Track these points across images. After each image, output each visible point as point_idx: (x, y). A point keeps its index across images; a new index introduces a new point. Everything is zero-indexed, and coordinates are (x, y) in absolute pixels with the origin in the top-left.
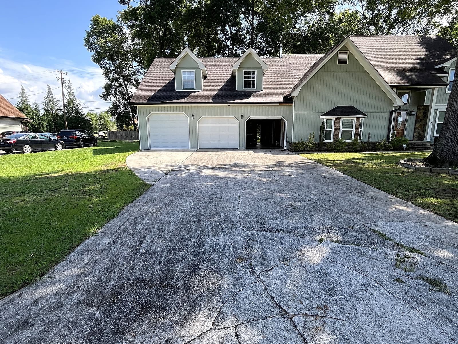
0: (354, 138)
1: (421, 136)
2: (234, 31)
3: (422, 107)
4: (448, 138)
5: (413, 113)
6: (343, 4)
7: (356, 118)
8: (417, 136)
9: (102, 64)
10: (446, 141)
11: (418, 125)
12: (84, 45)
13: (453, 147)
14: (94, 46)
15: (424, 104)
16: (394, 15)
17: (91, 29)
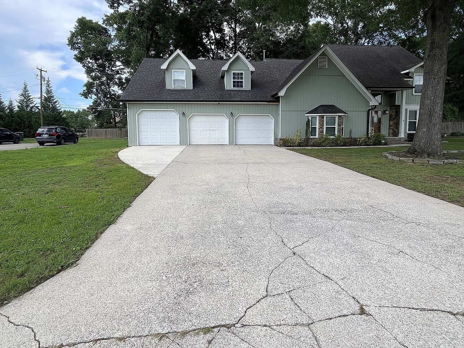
0: (337, 134)
1: (396, 133)
2: (218, 36)
3: (394, 107)
4: (424, 132)
5: (387, 112)
6: (316, 17)
7: (337, 116)
8: (392, 133)
9: (85, 63)
10: (422, 135)
11: (392, 123)
12: (67, 44)
13: (429, 140)
14: (78, 46)
15: (395, 104)
16: (360, 28)
17: (75, 30)
